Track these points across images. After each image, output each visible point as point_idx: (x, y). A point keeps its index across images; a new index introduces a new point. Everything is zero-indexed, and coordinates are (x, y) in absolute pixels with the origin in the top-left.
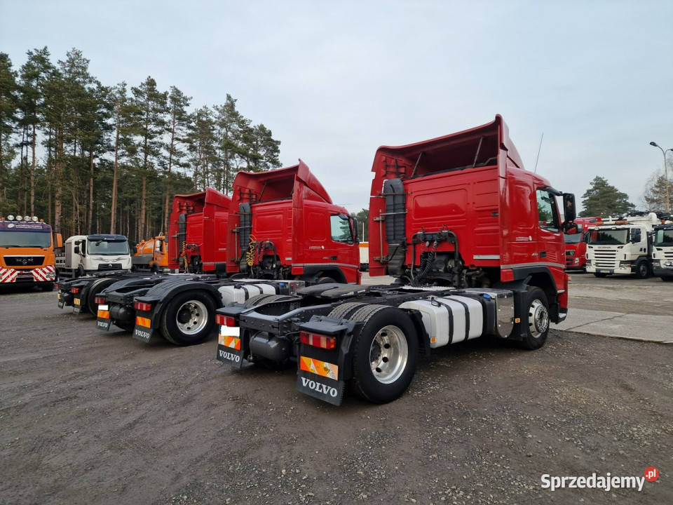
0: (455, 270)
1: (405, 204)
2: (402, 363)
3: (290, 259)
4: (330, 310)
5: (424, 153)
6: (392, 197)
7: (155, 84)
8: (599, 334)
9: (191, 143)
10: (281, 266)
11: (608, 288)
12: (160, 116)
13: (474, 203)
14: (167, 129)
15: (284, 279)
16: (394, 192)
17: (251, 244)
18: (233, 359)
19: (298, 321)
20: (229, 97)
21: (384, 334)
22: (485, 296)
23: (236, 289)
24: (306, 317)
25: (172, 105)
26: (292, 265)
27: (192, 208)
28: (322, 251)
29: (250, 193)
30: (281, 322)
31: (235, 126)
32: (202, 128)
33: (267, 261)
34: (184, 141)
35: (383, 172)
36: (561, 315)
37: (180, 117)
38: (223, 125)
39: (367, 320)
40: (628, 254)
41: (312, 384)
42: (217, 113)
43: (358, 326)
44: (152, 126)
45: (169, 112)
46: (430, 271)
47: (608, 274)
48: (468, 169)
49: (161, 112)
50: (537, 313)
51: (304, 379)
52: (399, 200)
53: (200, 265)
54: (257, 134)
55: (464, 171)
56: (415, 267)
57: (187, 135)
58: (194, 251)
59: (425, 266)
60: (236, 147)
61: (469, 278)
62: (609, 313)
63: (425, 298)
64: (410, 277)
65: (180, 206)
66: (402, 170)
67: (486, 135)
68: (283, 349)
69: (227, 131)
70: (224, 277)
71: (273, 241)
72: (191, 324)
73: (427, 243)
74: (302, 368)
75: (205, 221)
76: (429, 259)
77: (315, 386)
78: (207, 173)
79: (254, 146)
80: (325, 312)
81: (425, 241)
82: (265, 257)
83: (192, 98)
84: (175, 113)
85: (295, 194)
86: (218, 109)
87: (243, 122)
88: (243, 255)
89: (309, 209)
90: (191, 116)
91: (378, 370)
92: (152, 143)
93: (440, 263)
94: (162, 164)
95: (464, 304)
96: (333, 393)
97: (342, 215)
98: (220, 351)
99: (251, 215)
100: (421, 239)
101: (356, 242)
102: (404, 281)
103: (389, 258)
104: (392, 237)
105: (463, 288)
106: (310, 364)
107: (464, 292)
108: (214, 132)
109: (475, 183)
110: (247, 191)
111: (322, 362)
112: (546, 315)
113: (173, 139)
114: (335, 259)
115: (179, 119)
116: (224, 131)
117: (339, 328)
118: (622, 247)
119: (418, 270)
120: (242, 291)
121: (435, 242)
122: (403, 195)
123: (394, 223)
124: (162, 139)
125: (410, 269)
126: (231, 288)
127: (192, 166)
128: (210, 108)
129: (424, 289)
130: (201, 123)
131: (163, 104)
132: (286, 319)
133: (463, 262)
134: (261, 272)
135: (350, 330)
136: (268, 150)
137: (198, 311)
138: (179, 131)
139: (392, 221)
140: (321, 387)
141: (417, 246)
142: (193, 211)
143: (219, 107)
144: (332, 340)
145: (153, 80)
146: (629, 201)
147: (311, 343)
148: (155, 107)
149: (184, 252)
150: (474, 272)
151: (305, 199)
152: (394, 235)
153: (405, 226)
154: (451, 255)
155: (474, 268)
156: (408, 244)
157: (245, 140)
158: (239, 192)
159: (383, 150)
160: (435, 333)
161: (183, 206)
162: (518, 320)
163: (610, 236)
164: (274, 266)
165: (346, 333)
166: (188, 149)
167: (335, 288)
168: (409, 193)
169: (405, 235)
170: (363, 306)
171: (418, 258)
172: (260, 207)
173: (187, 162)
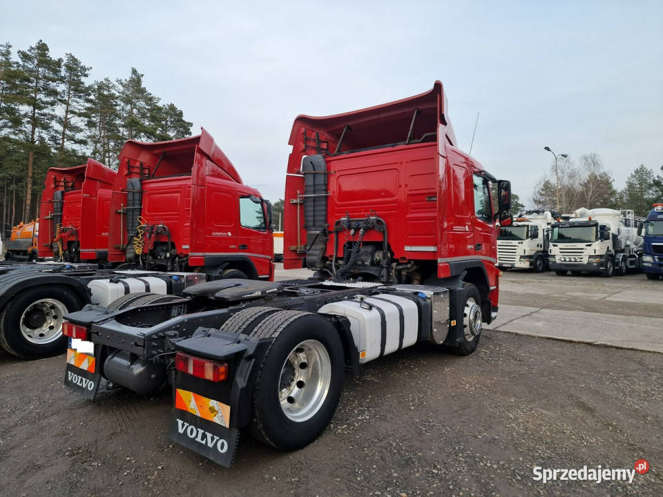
0: (384, 263)
1: (327, 185)
2: (322, 390)
3: (187, 247)
4: (224, 318)
5: (349, 128)
6: (312, 176)
7: (47, 50)
8: (527, 333)
9: (89, 117)
10: (177, 255)
11: (513, 282)
12: (52, 85)
13: (406, 186)
14: (60, 101)
15: (181, 271)
16: (314, 170)
17: (140, 228)
18: (84, 386)
19: (175, 336)
20: (134, 71)
21: (300, 350)
22: (420, 295)
23: (112, 283)
24: (187, 330)
25: (67, 74)
26: (190, 254)
27: (71, 184)
28: (228, 238)
29: (142, 167)
30: (148, 338)
31: (142, 103)
32: (103, 102)
33: (159, 248)
34: (80, 115)
35: (303, 146)
36: (493, 314)
37: (77, 88)
38: (127, 101)
39: (276, 335)
40: (527, 249)
41: (192, 430)
42: (121, 88)
43: (262, 346)
44: (43, 95)
45: (64, 82)
46: (355, 264)
47: (509, 268)
48: (401, 146)
49: (54, 81)
50: (472, 313)
51: (180, 422)
52: (321, 180)
53: (78, 252)
54: (167, 113)
55: (396, 148)
56: (337, 259)
57: (85, 109)
58: (72, 235)
59: (349, 257)
60: (142, 125)
61: (399, 272)
62: (524, 308)
63: (351, 298)
64: (331, 271)
65: (56, 182)
66: (324, 146)
67: (421, 107)
68: (153, 376)
69: (132, 109)
70: (107, 268)
71: (167, 224)
72: (45, 329)
73: (352, 232)
74: (178, 405)
75: (83, 198)
76: (354, 249)
77: (196, 434)
78: (108, 151)
79: (162, 126)
80: (217, 323)
81: (350, 228)
82: (156, 245)
83: (91, 68)
84: (70, 83)
85: (194, 169)
86: (122, 84)
87: (151, 99)
88: (130, 242)
89: (214, 189)
90: (90, 88)
91: (291, 400)
92: (42, 114)
93: (366, 255)
94: (54, 139)
95: (397, 305)
96: (222, 447)
97: (253, 197)
98: (69, 373)
99: (141, 193)
100: (345, 226)
101: (271, 230)
102: (324, 275)
103: (308, 248)
104: (311, 224)
105: (391, 284)
106: (189, 400)
107: (395, 290)
108: (118, 108)
109: (407, 162)
110: (138, 164)
111: (206, 399)
112: (480, 315)
113: (67, 112)
114: (244, 248)
115: (76, 90)
116: (129, 107)
117: (236, 348)
118: (522, 243)
119: (341, 262)
120: (120, 286)
121: (361, 230)
122: (325, 174)
123: (314, 206)
124: (53, 110)
125: (332, 261)
126: (106, 282)
127: (90, 143)
128: (113, 81)
129: (348, 285)
130: (101, 97)
131: (56, 72)
132: (156, 333)
133: (392, 254)
134: (151, 263)
135: (251, 351)
136: (178, 132)
137: (55, 312)
138: (74, 104)
139: (312, 204)
140: (204, 436)
141: (340, 235)
142: (73, 187)
143: (123, 81)
144: (222, 369)
145: (44, 44)
146: (520, 202)
147: (191, 371)
148: (47, 75)
149: (57, 236)
150: (405, 266)
151: (209, 175)
152: (314, 221)
153: (326, 210)
154: (378, 246)
155: (405, 262)
156: (330, 232)
157: (153, 119)
158: (127, 166)
159: (302, 120)
160: (365, 345)
161: (59, 182)
162: (454, 323)
163: (511, 232)
164: (168, 255)
165: (245, 356)
166: (86, 125)
167: (236, 285)
168: (332, 172)
169: (326, 220)
170: (273, 312)
171: (341, 247)
172: (154, 184)
173: (85, 139)
